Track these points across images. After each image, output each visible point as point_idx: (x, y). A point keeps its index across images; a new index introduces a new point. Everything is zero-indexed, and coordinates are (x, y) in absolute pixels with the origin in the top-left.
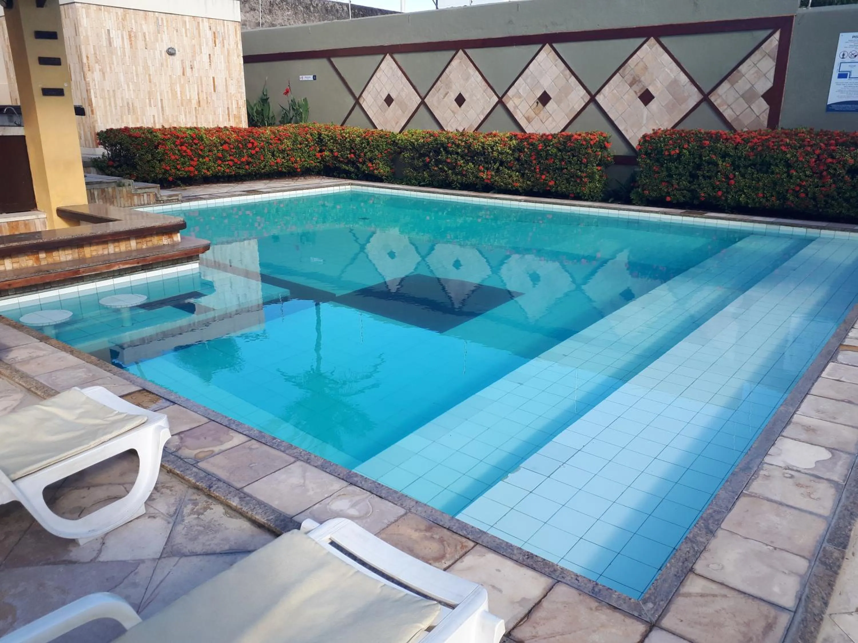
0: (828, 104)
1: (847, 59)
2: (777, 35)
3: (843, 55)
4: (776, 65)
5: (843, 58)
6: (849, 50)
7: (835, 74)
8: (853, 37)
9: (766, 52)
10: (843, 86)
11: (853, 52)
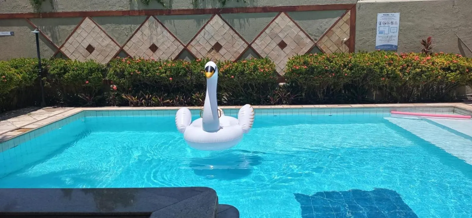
0: (376, 46)
1: (382, 25)
2: (349, 13)
3: (380, 23)
4: (350, 28)
5: (380, 25)
6: (382, 21)
7: (378, 32)
8: (384, 15)
9: (344, 21)
10: (381, 38)
11: (384, 22)
